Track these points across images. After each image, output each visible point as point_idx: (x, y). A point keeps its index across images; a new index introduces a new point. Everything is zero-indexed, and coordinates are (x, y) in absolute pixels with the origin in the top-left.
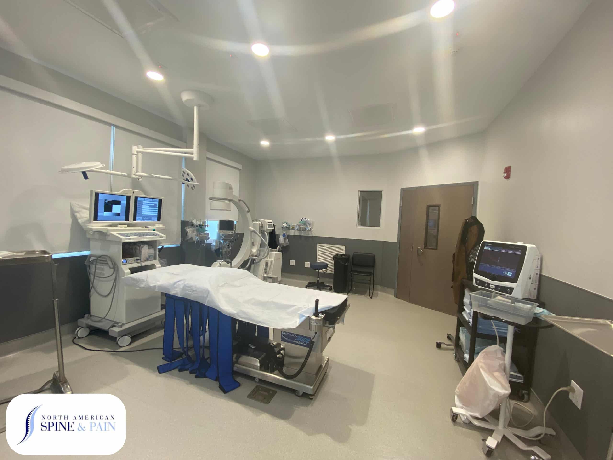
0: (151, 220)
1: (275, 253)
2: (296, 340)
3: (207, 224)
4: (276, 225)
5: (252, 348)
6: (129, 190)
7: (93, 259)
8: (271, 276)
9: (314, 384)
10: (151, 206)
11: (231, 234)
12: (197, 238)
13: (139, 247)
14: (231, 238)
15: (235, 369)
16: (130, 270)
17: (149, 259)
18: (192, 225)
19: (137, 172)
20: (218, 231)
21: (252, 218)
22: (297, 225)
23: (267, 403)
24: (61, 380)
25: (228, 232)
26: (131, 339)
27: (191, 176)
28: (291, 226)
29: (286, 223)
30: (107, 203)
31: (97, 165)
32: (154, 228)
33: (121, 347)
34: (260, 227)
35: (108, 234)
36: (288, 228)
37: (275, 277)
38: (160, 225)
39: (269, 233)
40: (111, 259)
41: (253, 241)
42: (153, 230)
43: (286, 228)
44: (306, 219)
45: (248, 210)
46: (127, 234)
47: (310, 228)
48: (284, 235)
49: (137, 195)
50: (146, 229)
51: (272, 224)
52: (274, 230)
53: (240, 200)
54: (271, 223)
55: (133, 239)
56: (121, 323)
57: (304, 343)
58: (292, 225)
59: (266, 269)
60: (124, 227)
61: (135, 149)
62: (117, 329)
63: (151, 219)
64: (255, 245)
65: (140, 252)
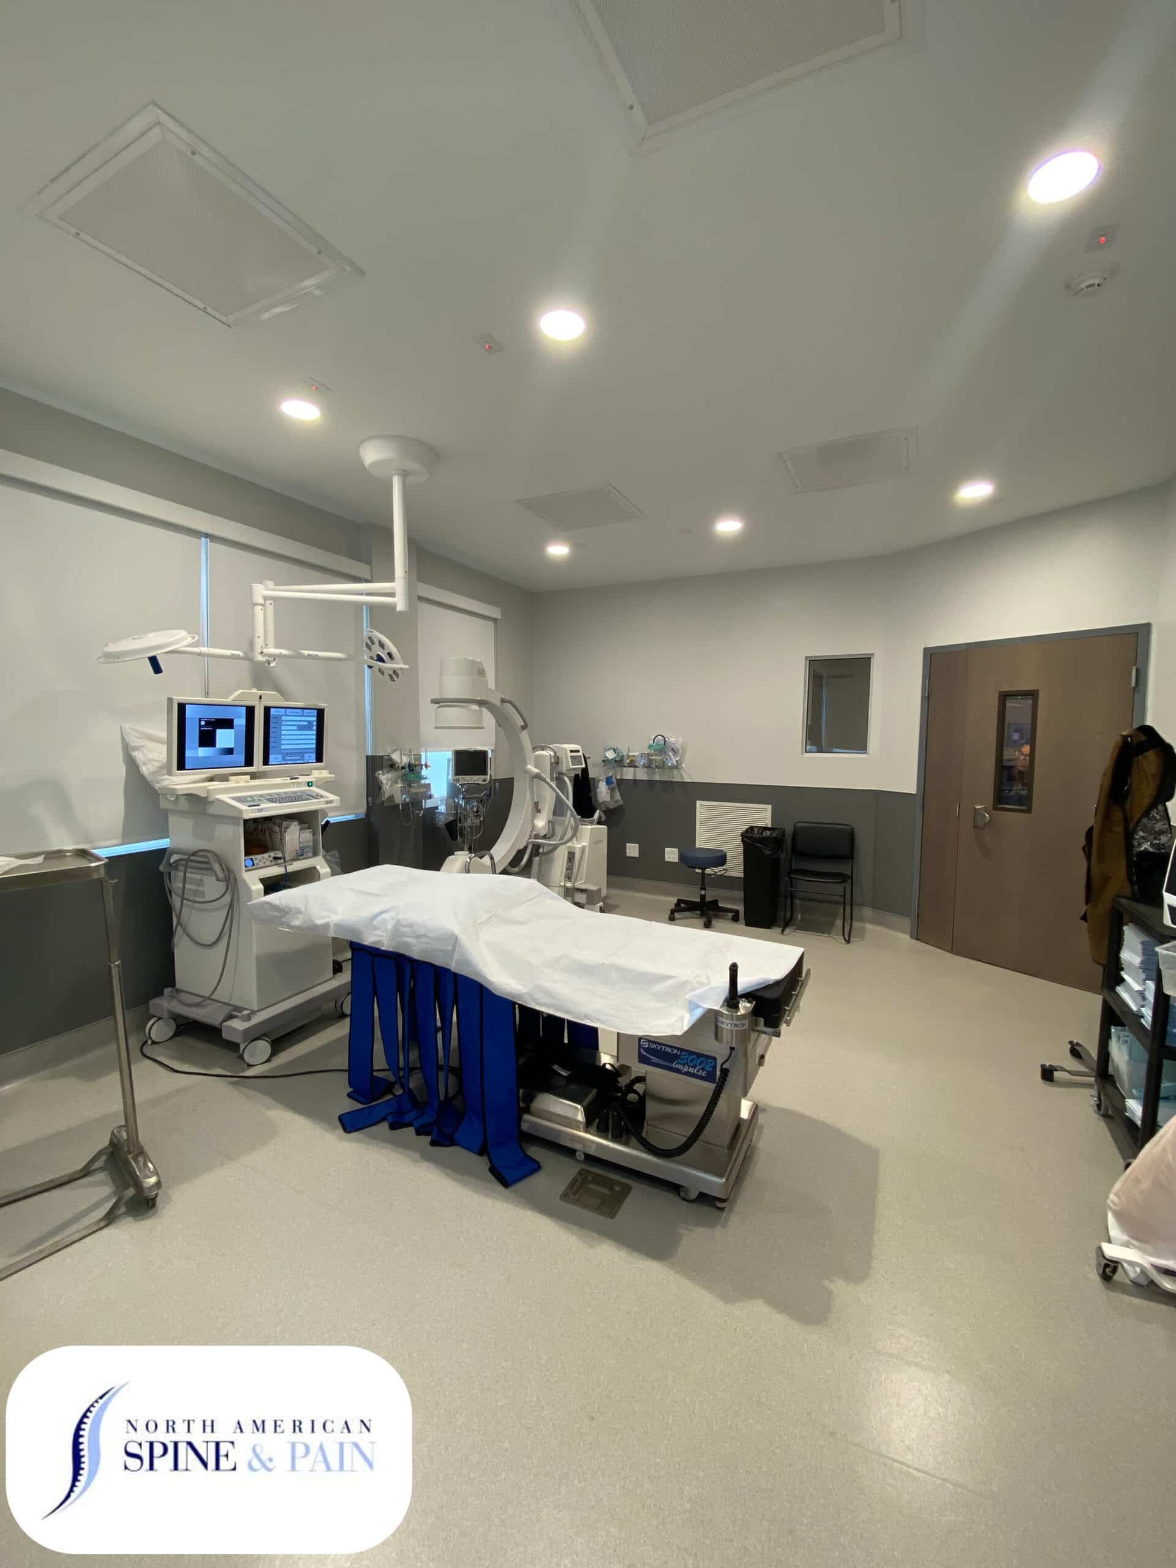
0: (302, 762)
1: (591, 829)
2: (676, 1062)
3: (426, 763)
4: (589, 758)
5: (563, 1075)
6: (251, 693)
7: (177, 858)
8: (583, 887)
9: (727, 1173)
10: (300, 728)
11: (482, 783)
12: (404, 796)
13: (280, 826)
14: (482, 794)
15: (525, 1127)
16: (263, 884)
17: (302, 855)
18: (392, 766)
19: (266, 648)
20: (450, 777)
21: (532, 741)
22: (642, 754)
23: (612, 1215)
24: (132, 1150)
25: (473, 780)
26: (271, 1046)
27: (389, 647)
28: (625, 758)
29: (614, 750)
30: (203, 726)
31: (180, 638)
32: (311, 780)
33: (250, 1066)
34: (551, 763)
35: (211, 799)
36: (619, 762)
37: (595, 888)
38: (323, 771)
39: (573, 779)
40: (218, 858)
41: (536, 800)
42: (309, 784)
43: (613, 762)
44: (664, 738)
45: (523, 724)
46: (251, 797)
47: (677, 761)
48: (609, 781)
49: (269, 704)
50: (292, 783)
51: (580, 754)
52: (585, 771)
53: (503, 701)
54: (578, 751)
55: (267, 809)
56: (249, 1010)
57: (698, 1071)
58: (630, 754)
59: (570, 869)
60: (244, 781)
61: (260, 591)
62: (239, 1025)
63: (302, 758)
64: (542, 811)
65: (282, 839)
